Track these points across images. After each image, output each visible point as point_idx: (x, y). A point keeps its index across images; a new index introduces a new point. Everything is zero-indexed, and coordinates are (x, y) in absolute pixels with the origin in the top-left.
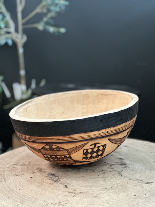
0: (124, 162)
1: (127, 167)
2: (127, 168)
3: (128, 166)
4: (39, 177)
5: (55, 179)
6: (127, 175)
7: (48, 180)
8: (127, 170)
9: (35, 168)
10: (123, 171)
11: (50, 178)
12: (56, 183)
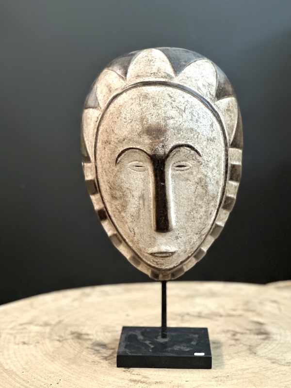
0: (265, 330)
2: (269, 340)
3: (272, 338)
4: (71, 349)
5: (105, 353)
6: (267, 353)
7: (90, 354)
8: (268, 345)
9: (68, 332)
10: (260, 346)
11: (96, 352)
12: (107, 362)
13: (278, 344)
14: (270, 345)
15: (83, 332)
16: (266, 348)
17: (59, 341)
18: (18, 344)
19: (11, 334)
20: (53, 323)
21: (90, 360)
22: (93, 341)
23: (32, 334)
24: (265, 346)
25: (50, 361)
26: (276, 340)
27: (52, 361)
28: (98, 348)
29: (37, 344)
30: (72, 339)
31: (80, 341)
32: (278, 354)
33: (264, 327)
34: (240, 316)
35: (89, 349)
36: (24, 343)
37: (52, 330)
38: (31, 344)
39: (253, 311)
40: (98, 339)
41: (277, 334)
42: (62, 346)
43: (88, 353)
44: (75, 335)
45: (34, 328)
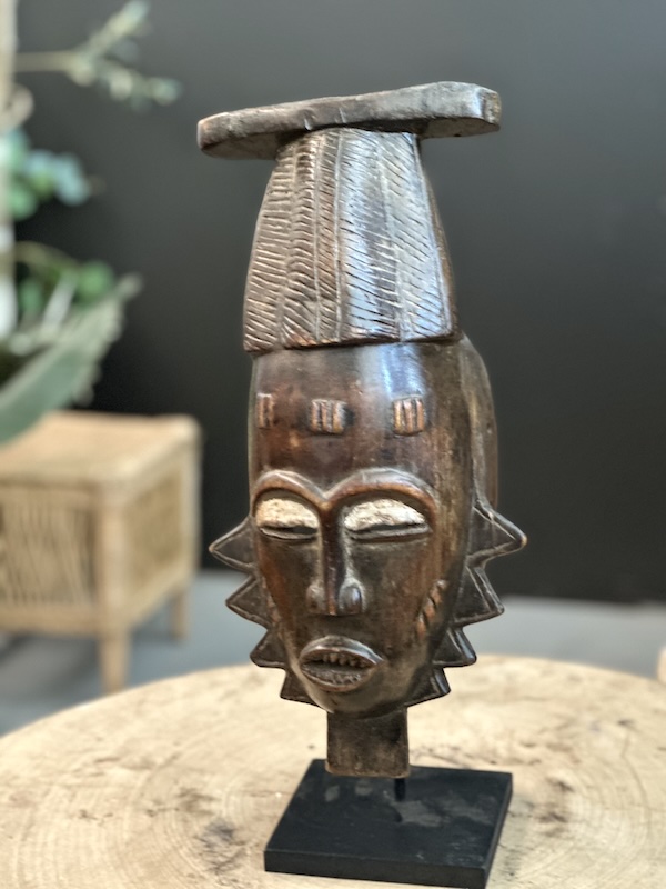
0: (564, 807)
1: (564, 835)
2: (559, 837)
3: (568, 831)
4: (165, 836)
5: (221, 855)
6: (536, 874)
7: (194, 855)
8: (549, 851)
9: (176, 790)
10: (532, 854)
11: (207, 849)
12: (216, 878)
13: (571, 849)
14: (553, 851)
15: (205, 792)
16: (540, 860)
17: (150, 813)
18: (71, 816)
19: (68, 787)
20: (159, 760)
21: (187, 871)
22: (213, 818)
23: (108, 791)
24: (542, 852)
25: (112, 868)
26: (572, 838)
27: (117, 868)
28: (214, 839)
29: (106, 819)
30: (177, 810)
31: (188, 816)
32: (556, 877)
33: (569, 796)
34: (535, 762)
35: (196, 841)
36: (84, 815)
37: (149, 780)
38: (95, 819)
39: (566, 750)
40: (224, 814)
41: (583, 821)
42: (151, 829)
43: (190, 849)
44: (187, 799)
45: (118, 774)
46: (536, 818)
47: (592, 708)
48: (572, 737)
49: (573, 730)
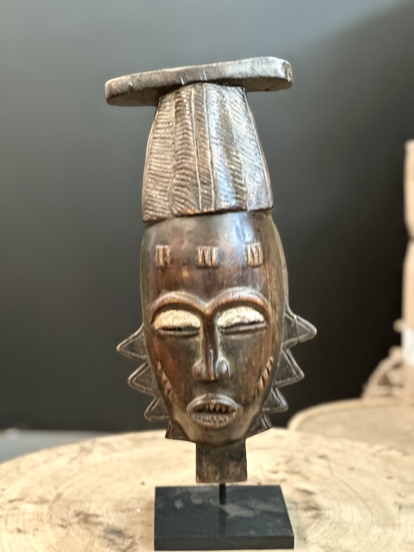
46: (302, 509)
47: (299, 451)
48: (297, 466)
49: (294, 463)
